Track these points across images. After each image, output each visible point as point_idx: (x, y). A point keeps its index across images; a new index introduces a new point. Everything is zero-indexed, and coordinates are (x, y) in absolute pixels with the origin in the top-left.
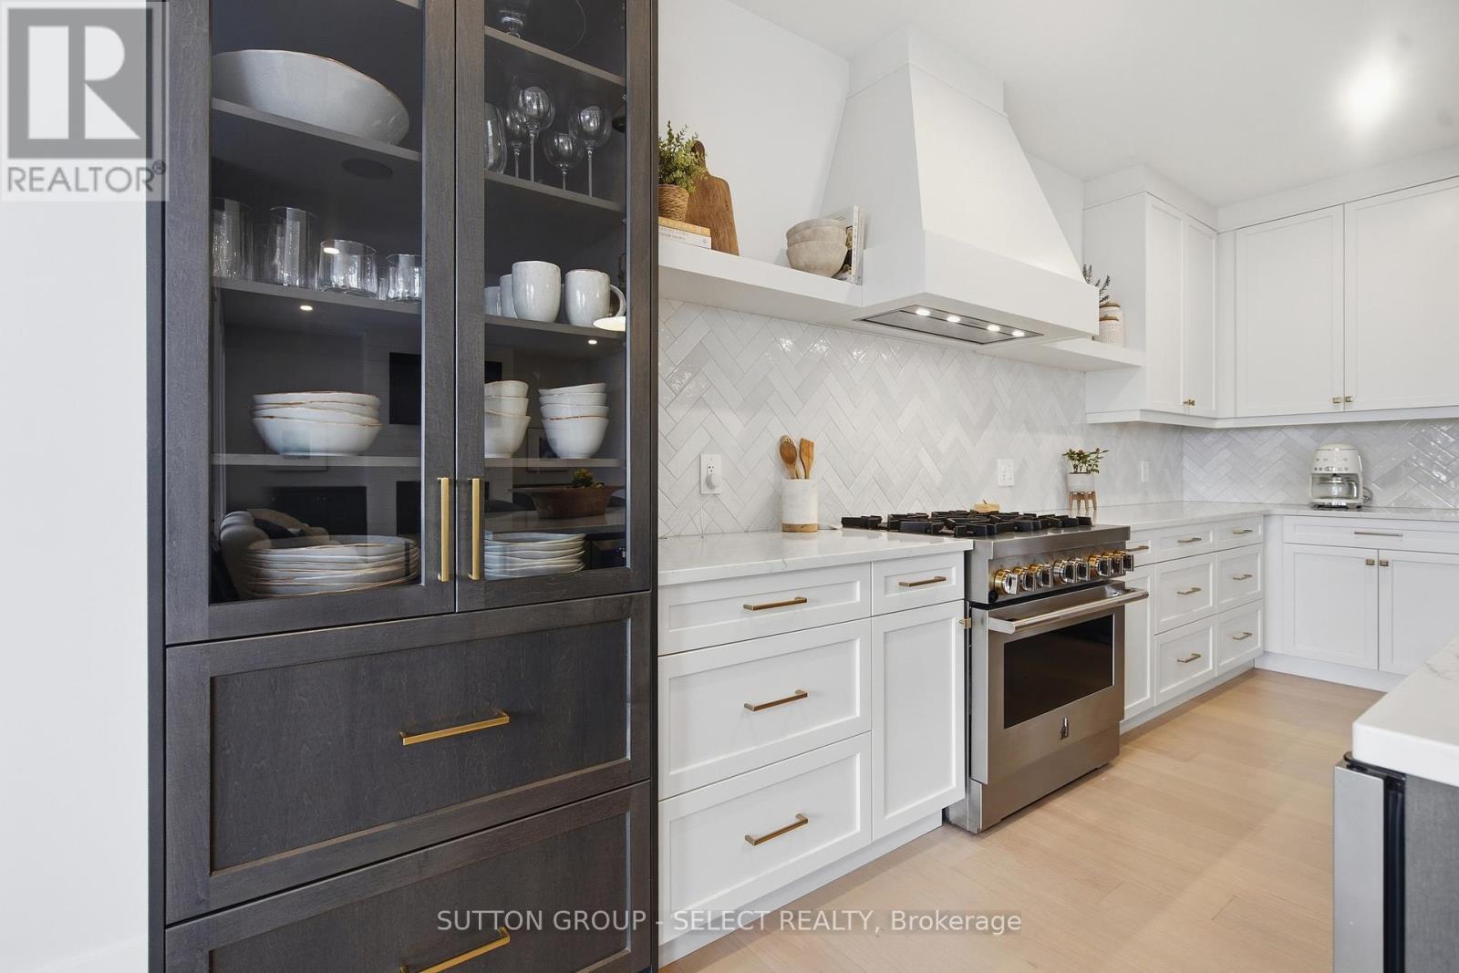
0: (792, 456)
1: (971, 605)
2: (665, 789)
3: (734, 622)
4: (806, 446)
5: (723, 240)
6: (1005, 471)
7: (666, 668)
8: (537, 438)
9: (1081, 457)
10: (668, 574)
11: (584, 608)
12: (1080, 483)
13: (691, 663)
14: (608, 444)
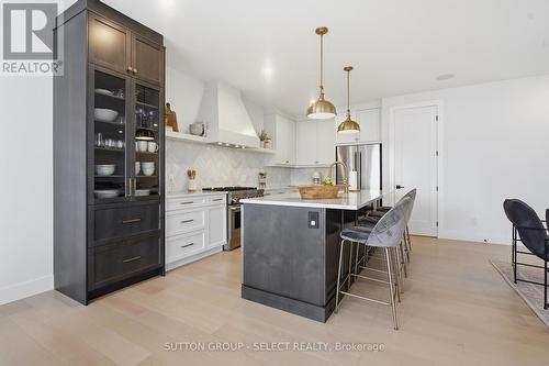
0: (191, 174)
1: (228, 204)
2: (166, 236)
3: (179, 206)
4: (194, 172)
5: (175, 130)
6: (244, 178)
7: (166, 214)
8: (141, 172)
9: (262, 174)
10: (166, 196)
11: (151, 202)
12: (262, 181)
13: (171, 213)
14: (156, 172)
